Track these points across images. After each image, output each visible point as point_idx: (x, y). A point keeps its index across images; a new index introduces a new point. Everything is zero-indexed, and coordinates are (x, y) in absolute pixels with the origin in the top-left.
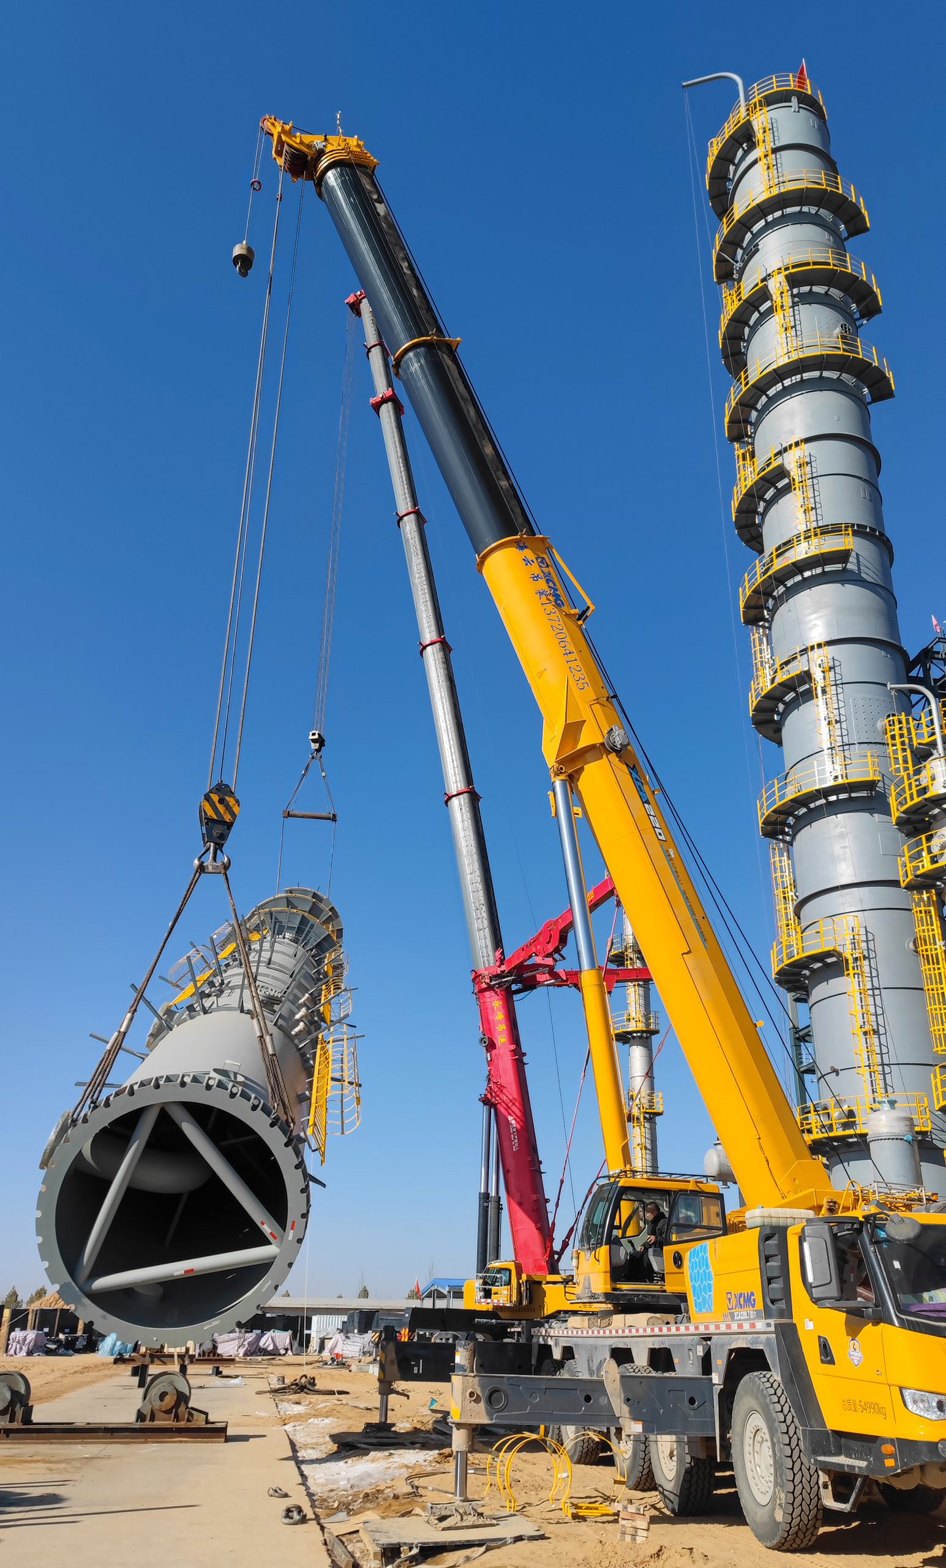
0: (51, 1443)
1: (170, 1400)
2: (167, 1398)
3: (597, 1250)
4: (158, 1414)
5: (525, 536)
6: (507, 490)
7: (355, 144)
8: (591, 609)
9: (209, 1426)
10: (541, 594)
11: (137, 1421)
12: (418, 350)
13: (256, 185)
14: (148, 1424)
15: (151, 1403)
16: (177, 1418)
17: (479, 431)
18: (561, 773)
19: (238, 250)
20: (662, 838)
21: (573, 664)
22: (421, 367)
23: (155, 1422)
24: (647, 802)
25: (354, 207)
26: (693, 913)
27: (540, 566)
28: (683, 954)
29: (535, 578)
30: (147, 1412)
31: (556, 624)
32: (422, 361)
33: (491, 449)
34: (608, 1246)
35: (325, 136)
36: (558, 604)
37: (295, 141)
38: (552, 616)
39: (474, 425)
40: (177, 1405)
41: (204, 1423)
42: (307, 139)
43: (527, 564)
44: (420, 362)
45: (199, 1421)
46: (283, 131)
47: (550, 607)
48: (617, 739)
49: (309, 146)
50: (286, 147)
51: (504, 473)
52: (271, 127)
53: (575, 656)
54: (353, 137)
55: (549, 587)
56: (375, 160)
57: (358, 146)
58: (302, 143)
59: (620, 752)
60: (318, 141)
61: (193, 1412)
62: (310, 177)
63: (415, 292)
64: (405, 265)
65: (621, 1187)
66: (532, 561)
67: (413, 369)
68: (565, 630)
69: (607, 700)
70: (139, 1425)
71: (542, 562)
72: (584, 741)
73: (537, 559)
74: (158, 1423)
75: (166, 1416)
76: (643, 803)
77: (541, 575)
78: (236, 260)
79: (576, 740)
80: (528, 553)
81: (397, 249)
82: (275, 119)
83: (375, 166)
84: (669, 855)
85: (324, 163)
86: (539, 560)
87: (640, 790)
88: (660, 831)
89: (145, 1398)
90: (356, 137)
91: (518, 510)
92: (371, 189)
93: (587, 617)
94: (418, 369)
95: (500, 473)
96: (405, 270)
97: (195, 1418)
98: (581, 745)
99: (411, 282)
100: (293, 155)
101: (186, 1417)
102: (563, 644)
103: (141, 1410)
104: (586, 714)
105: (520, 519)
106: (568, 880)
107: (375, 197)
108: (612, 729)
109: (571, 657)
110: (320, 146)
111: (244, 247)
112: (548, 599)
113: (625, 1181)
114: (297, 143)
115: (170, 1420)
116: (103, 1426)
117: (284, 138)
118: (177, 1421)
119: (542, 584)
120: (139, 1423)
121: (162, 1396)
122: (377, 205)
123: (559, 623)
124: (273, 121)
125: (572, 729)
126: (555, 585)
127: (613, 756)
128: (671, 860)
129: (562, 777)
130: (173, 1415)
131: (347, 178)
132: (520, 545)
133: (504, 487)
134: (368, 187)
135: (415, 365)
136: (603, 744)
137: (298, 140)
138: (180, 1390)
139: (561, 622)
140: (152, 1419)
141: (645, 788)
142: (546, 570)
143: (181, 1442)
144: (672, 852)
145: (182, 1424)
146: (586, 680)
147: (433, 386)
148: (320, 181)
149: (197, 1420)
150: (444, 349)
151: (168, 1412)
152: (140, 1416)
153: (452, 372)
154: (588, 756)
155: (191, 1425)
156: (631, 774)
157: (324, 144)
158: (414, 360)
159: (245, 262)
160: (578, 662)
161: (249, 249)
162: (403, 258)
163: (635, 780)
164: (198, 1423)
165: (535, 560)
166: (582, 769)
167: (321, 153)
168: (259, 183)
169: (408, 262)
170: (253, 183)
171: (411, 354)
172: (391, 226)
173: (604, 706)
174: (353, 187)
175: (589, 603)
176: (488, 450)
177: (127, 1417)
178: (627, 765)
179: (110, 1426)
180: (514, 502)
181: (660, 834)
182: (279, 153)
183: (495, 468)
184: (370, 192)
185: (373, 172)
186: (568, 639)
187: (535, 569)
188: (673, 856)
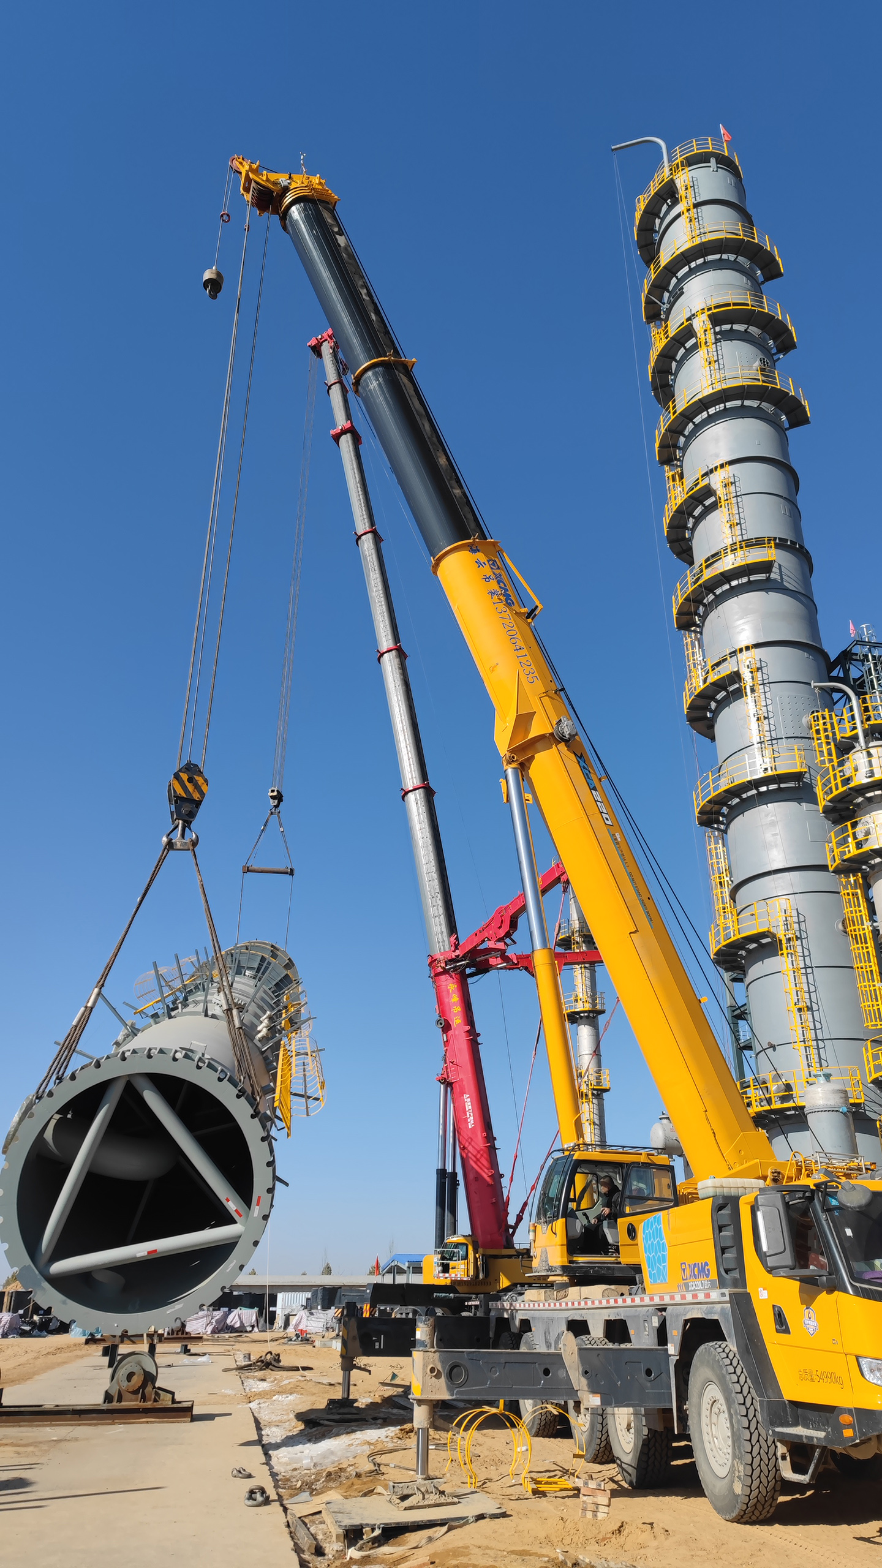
0: (20, 1426)
1: (137, 1380)
2: (135, 1379)
3: (554, 1223)
4: (126, 1395)
5: (477, 540)
6: (461, 498)
7: (317, 182)
8: (539, 608)
9: (175, 1405)
10: (492, 593)
11: (104, 1403)
12: (377, 369)
13: (225, 217)
14: (115, 1405)
15: (118, 1383)
16: (144, 1398)
17: (433, 444)
18: (513, 761)
19: (208, 275)
20: (609, 822)
21: (523, 660)
22: (380, 385)
23: (123, 1403)
24: (595, 789)
25: (316, 238)
26: (639, 894)
27: (492, 568)
28: (630, 933)
29: (487, 579)
30: (114, 1393)
31: (507, 622)
32: (381, 380)
33: (445, 460)
34: (564, 1219)
35: (290, 175)
36: (509, 604)
37: (262, 179)
38: (504, 615)
39: (429, 438)
40: (144, 1386)
41: (170, 1403)
42: (273, 177)
43: (479, 567)
44: (378, 380)
45: (166, 1401)
46: (251, 169)
47: (501, 606)
48: (566, 729)
49: (275, 183)
50: (253, 184)
51: (457, 482)
52: (240, 166)
53: (525, 652)
54: (316, 176)
55: (500, 587)
56: (336, 197)
57: (320, 183)
58: (268, 180)
59: (568, 741)
60: (283, 180)
61: (160, 1392)
62: (276, 211)
63: (373, 317)
64: (364, 291)
65: (576, 1160)
66: (484, 563)
67: (371, 387)
68: (515, 628)
69: (556, 693)
70: (106, 1406)
71: (494, 565)
72: (534, 733)
73: (488, 561)
74: (125, 1404)
75: (133, 1397)
76: (591, 789)
77: (493, 576)
78: (206, 284)
79: (527, 731)
80: (481, 556)
81: (356, 277)
82: (243, 159)
83: (336, 202)
84: (616, 839)
85: (288, 200)
86: (491, 562)
87: (587, 777)
88: (607, 816)
89: (112, 1379)
90: (318, 175)
91: (470, 516)
92: (332, 223)
93: (535, 615)
94: (377, 387)
95: (454, 483)
96: (364, 297)
97: (161, 1398)
98: (532, 735)
99: (370, 308)
100: (259, 191)
101: (153, 1397)
102: (513, 641)
103: (109, 1391)
104: (536, 706)
105: (473, 525)
106: (520, 863)
107: (336, 229)
108: (560, 720)
109: (521, 653)
110: (285, 183)
111: (214, 272)
112: (500, 599)
113: (580, 1154)
114: (263, 181)
115: (137, 1401)
116: (71, 1408)
117: (251, 175)
118: (144, 1402)
119: (494, 585)
120: (106, 1404)
121: (130, 1376)
122: (338, 237)
123: (510, 621)
124: (241, 160)
125: (523, 721)
126: (505, 586)
127: (562, 746)
128: (618, 843)
129: (514, 765)
130: (140, 1395)
131: (310, 212)
132: (473, 549)
133: (457, 495)
134: (329, 221)
135: (373, 383)
136: (552, 734)
137: (264, 178)
138: (147, 1370)
139: (512, 620)
140: (120, 1400)
141: (593, 776)
142: (497, 572)
143: (147, 1422)
144: (618, 836)
145: (149, 1404)
146: (536, 674)
147: (391, 401)
148: (285, 216)
149: (163, 1400)
150: (401, 369)
151: (135, 1392)
152: (108, 1397)
153: (408, 390)
154: (539, 745)
155: (158, 1405)
156: (579, 762)
157: (289, 181)
158: (373, 378)
159: (215, 285)
160: (528, 658)
161: (219, 274)
162: (362, 285)
163: (583, 768)
164: (164, 1403)
165: (486, 563)
166: (532, 758)
167: (286, 190)
168: (228, 215)
169: (367, 290)
170: (222, 216)
171: (370, 373)
172: (351, 256)
173: (553, 699)
174: (316, 220)
175: (537, 603)
176: (442, 461)
177: (95, 1399)
178: (575, 754)
179: (78, 1408)
180: (467, 509)
181: (607, 819)
182: (247, 190)
183: (448, 478)
184: (331, 225)
185: (334, 207)
186: (518, 636)
187: (487, 570)
188: (619, 840)
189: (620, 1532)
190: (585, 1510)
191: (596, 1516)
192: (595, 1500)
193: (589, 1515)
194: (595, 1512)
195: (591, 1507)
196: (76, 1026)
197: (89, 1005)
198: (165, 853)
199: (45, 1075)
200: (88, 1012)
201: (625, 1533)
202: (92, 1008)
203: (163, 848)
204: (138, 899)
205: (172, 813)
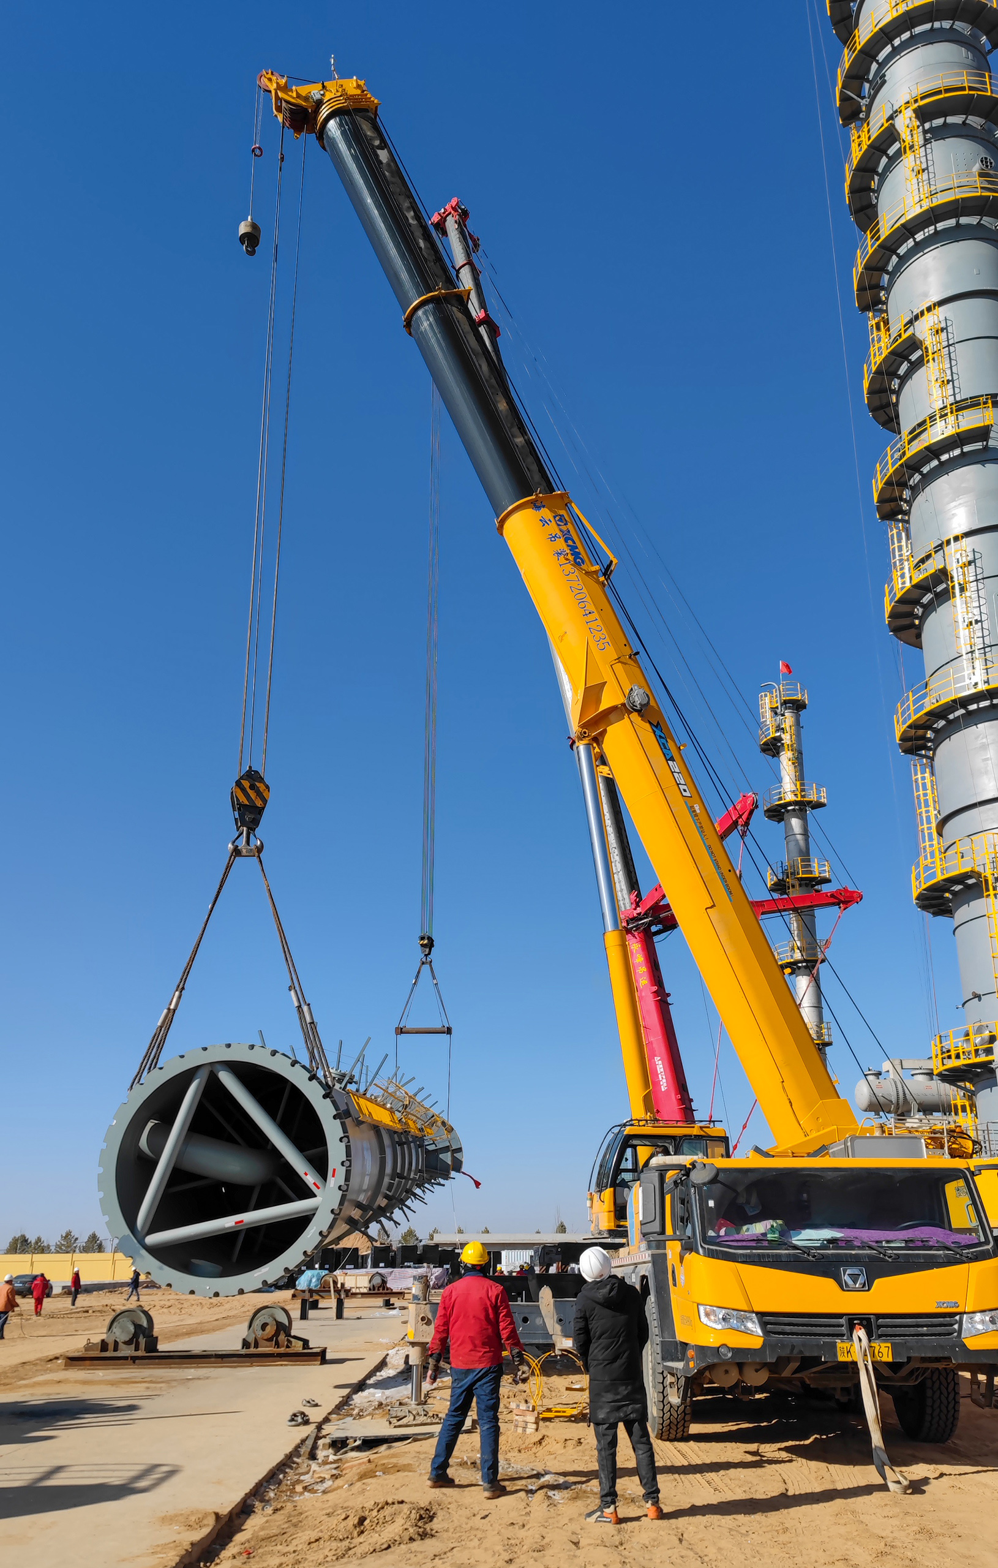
0: (171, 1368)
1: (270, 1330)
2: (268, 1328)
3: (602, 1193)
4: (261, 1342)
5: (541, 495)
6: (523, 447)
7: (355, 85)
8: (614, 563)
9: (306, 1351)
10: (559, 554)
11: (243, 1348)
12: (426, 307)
13: (258, 152)
14: (252, 1350)
15: (255, 1333)
16: (277, 1345)
17: (492, 387)
18: (584, 737)
19: (243, 228)
20: (687, 794)
21: (593, 625)
22: (431, 325)
23: (259, 1349)
24: (672, 759)
25: (355, 158)
26: (717, 866)
27: (559, 525)
28: (706, 909)
29: (553, 538)
30: (251, 1340)
31: (575, 584)
32: (431, 319)
33: (505, 404)
34: (612, 1189)
35: (323, 84)
36: (578, 561)
37: (291, 96)
38: (572, 577)
39: (486, 380)
40: (277, 1334)
41: (301, 1349)
42: (304, 90)
43: (544, 525)
44: (429, 320)
45: (298, 1346)
46: (279, 87)
47: (569, 568)
48: (636, 699)
49: (306, 99)
50: (284, 104)
51: (519, 429)
52: (268, 84)
53: (596, 615)
54: (352, 78)
55: (568, 546)
56: (376, 101)
57: (359, 86)
58: (299, 96)
59: (643, 711)
60: (314, 91)
61: (292, 1340)
62: (311, 130)
63: (422, 244)
64: (410, 215)
66: (550, 520)
67: (422, 328)
68: (584, 590)
69: (630, 657)
70: (244, 1351)
71: (560, 520)
72: (606, 703)
73: (555, 517)
74: (261, 1350)
75: (268, 1343)
76: (667, 760)
77: (559, 534)
78: (242, 239)
79: (598, 701)
80: (545, 513)
81: (401, 199)
82: (272, 74)
83: (376, 107)
84: (695, 811)
85: (324, 112)
86: (557, 518)
87: (664, 747)
88: (685, 787)
89: (250, 1326)
90: (355, 78)
91: (535, 468)
92: (373, 135)
93: (612, 571)
94: (428, 328)
95: (515, 430)
96: (411, 221)
97: (293, 1345)
98: (603, 707)
99: (418, 233)
100: (291, 111)
101: (286, 1343)
102: (582, 605)
103: (247, 1339)
104: (607, 675)
105: (537, 477)
106: (592, 844)
107: (377, 143)
108: (632, 689)
109: (591, 617)
110: (318, 96)
111: (248, 224)
112: (567, 559)
113: (630, 1130)
114: (294, 98)
115: (271, 1347)
116: (213, 1353)
117: (280, 94)
118: (278, 1348)
119: (561, 544)
120: (244, 1350)
121: (264, 1327)
122: (379, 152)
123: (579, 583)
124: (269, 76)
125: (592, 693)
126: (574, 543)
127: (635, 716)
128: (696, 815)
129: (586, 741)
130: (274, 1342)
131: (347, 127)
132: (536, 505)
133: (519, 445)
134: (369, 133)
135: (426, 322)
136: (624, 705)
137: (294, 95)
138: (279, 1320)
139: (580, 582)
140: (256, 1346)
141: (671, 744)
142: (564, 528)
143: (282, 1365)
144: (697, 808)
145: (282, 1350)
146: (607, 639)
147: (443, 344)
148: (321, 134)
149: (295, 1346)
150: (454, 302)
151: (270, 1340)
152: (246, 1344)
153: (462, 325)
154: (612, 717)
155: (289, 1350)
156: (654, 732)
157: (322, 92)
158: (423, 318)
159: (252, 239)
160: (599, 622)
161: (254, 226)
162: (408, 208)
163: (659, 738)
164: (296, 1349)
165: (552, 519)
166: (605, 731)
167: (319, 103)
168: (259, 148)
169: (415, 212)
170: (253, 150)
171: (420, 313)
172: (398, 173)
173: (625, 664)
174: (354, 136)
175: (612, 557)
176: (502, 406)
177: (236, 1346)
178: (651, 723)
179: (220, 1353)
180: (530, 459)
181: (685, 791)
182: (279, 109)
183: (509, 425)
184: (372, 139)
185: (376, 114)
186: (588, 599)
187: (553, 528)
188: (698, 811)
189: (540, 1443)
190: (516, 1426)
191: (525, 1431)
192: (525, 1419)
193: (520, 1430)
194: (525, 1428)
195: (521, 1424)
196: (161, 1027)
197: (172, 1007)
198: (232, 860)
199: (137, 1070)
200: (171, 1014)
201: (544, 1444)
202: (174, 1010)
203: (229, 856)
204: (210, 907)
205: (236, 819)
